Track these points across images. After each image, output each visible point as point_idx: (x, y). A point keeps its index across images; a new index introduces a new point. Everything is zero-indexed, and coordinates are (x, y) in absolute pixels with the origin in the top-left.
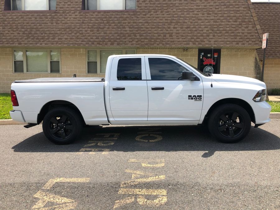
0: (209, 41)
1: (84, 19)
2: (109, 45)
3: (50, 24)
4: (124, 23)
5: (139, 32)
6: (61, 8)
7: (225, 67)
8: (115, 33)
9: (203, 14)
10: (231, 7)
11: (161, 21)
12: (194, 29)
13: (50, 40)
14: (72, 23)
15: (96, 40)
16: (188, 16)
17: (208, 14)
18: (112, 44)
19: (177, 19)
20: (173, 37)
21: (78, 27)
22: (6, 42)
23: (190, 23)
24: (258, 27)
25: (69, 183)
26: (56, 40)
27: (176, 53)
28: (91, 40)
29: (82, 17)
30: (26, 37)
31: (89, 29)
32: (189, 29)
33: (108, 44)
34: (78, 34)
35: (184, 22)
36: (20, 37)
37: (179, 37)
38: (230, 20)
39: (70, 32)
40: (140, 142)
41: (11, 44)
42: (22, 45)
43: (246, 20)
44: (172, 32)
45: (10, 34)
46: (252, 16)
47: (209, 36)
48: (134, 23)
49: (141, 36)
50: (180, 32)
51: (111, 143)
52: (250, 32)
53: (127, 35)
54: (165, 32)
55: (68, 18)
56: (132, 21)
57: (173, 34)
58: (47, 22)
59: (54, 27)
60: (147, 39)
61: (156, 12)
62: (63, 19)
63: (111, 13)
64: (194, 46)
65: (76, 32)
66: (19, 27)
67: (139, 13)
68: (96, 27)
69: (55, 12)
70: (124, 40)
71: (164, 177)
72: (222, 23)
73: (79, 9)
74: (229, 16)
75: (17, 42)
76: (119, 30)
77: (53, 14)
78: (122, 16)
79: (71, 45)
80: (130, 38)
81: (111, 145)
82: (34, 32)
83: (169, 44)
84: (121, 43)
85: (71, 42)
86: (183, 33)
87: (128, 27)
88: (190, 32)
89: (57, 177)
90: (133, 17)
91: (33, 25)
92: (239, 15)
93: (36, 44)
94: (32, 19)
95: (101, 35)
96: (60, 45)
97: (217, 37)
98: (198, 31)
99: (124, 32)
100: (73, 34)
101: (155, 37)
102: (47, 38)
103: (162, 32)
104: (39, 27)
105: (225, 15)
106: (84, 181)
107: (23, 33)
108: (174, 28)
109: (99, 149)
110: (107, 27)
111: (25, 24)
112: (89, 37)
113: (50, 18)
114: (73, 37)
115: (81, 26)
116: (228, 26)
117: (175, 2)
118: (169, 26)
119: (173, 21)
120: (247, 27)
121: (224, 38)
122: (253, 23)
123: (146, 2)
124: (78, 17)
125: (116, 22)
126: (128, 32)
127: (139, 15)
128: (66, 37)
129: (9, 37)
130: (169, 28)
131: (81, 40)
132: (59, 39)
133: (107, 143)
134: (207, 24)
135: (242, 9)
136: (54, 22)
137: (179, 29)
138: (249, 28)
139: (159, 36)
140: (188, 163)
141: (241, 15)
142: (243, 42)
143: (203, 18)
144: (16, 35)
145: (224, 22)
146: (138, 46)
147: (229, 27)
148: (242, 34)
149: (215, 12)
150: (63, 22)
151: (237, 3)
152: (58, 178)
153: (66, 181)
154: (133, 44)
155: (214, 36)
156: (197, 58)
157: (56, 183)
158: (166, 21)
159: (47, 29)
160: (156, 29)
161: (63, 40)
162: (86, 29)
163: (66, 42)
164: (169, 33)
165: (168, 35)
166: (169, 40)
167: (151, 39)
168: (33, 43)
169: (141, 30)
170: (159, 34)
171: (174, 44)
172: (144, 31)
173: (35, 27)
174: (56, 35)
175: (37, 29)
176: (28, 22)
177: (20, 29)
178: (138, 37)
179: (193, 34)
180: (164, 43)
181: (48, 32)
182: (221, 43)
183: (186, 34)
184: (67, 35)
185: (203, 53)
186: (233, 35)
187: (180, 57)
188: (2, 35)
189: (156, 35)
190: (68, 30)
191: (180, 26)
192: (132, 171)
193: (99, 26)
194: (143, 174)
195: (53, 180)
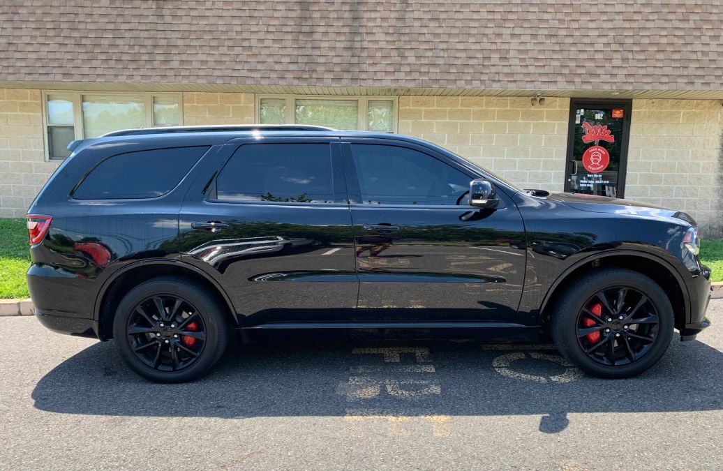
0: (613, 75)
1: (253, 6)
2: (329, 82)
3: (154, 19)
4: (369, 19)
5: (414, 45)
7: (641, 150)
8: (346, 49)
11: (475, 16)
12: (569, 40)
13: (156, 64)
14: (220, 17)
15: (292, 67)
18: (338, 79)
19: (520, 10)
20: (511, 62)
21: (239, 29)
22: (27, 70)
23: (556, 23)
26: (175, 64)
27: (508, 108)
28: (277, 67)
30: (86, 58)
31: (271, 36)
32: (554, 40)
33: (325, 80)
34: (238, 50)
35: (541, 20)
36: (69, 57)
37: (528, 62)
38: (671, 17)
39: (214, 43)
41: (40, 74)
42: (74, 78)
43: (714, 18)
44: (506, 47)
45: (35, 47)
47: (610, 60)
48: (398, 19)
49: (418, 57)
50: (529, 47)
53: (379, 54)
54: (488, 46)
55: (207, 3)
56: (393, 15)
57: (512, 54)
58: (146, 13)
59: (167, 27)
60: (434, 65)
62: (193, 4)
64: (571, 87)
65: (231, 43)
66: (63, 26)
68: (289, 30)
70: (372, 69)
72: (649, 25)
75: (60, 71)
76: (358, 38)
79: (219, 82)
80: (389, 62)
81: (436, 396)
82: (107, 40)
83: (499, 81)
84: (364, 76)
85: (218, 73)
86: (540, 51)
87: (381, 31)
88: (557, 48)
91: (106, 20)
93: (116, 76)
95: (305, 52)
96: (185, 82)
97: (634, 63)
98: (581, 47)
99: (371, 45)
100: (224, 50)
101: (459, 62)
102: (147, 59)
103: (478, 47)
104: (123, 27)
107: (77, 45)
108: (513, 35)
110: (322, 29)
111: (81, 18)
112: (270, 60)
114: (224, 59)
115: (246, 27)
116: (665, 33)
118: (498, 31)
119: (511, 16)
120: (717, 37)
121: (655, 67)
125: (346, 15)
126: (382, 45)
128: (204, 58)
129: (34, 56)
130: (500, 35)
131: (247, 67)
132: (182, 62)
134: (605, 25)
136: (165, 12)
137: (528, 39)
139: (470, 58)
142: (707, 80)
143: (593, 9)
144: (56, 48)
145: (654, 20)
146: (411, 85)
147: (666, 36)
148: (703, 55)
150: (193, 13)
154: (398, 80)
155: (625, 60)
156: (566, 123)
158: (490, 17)
159: (145, 34)
160: (461, 38)
161: (195, 65)
162: (261, 35)
163: (202, 73)
164: (498, 51)
165: (495, 56)
166: (500, 69)
167: (447, 67)
168: (105, 73)
169: (420, 39)
170: (470, 53)
171: (515, 81)
172: (428, 42)
173: (111, 26)
174: (174, 51)
175: (118, 34)
176: (87, 11)
177: (64, 34)
178: (412, 60)
179: (565, 54)
180: (484, 77)
181: (150, 42)
182: (644, 81)
183: (548, 55)
184: (207, 50)
185: (582, 111)
186: (679, 58)
187: (520, 121)
188: (12, 48)
189: (463, 55)
190: (207, 37)
191: (529, 32)
193: (299, 28)
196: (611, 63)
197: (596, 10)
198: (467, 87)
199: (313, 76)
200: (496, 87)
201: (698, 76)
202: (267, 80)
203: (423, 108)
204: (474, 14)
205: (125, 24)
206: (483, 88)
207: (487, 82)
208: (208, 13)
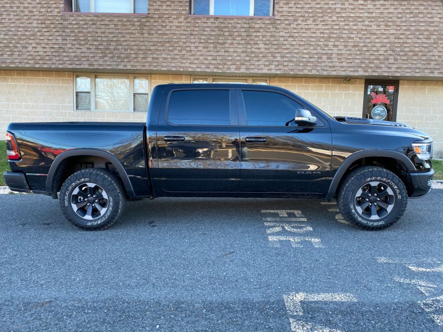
0: (389, 68)
1: (192, 28)
3: (139, 35)
4: (256, 36)
5: (280, 50)
6: (155, 10)
7: (404, 108)
8: (243, 52)
9: (379, 26)
10: (420, 15)
11: (314, 35)
12: (365, 49)
13: (139, 59)
14: (174, 34)
15: (213, 62)
16: (355, 27)
17: (387, 26)
18: (238, 68)
19: (338, 32)
20: (333, 60)
21: (184, 41)
22: (69, 62)
23: (358, 40)
25: (326, 303)
26: (149, 59)
27: (330, 84)
28: (206, 62)
29: (189, 25)
30: (101, 56)
31: (202, 45)
32: (356, 49)
33: (231, 69)
34: (184, 52)
35: (350, 38)
36: (92, 55)
37: (343, 60)
38: (421, 37)
39: (171, 48)
41: (77, 65)
42: (95, 67)
44: (330, 52)
45: (74, 50)
47: (387, 59)
48: (271, 36)
49: (282, 57)
50: (343, 52)
53: (261, 55)
54: (321, 51)
55: (167, 27)
56: (268, 34)
57: (334, 56)
58: (134, 32)
59: (145, 39)
60: (291, 61)
61: (306, 20)
62: (160, 27)
63: (236, 21)
64: (367, 74)
65: (180, 49)
66: (89, 38)
67: (279, 22)
68: (212, 42)
69: (147, 16)
70: (257, 63)
72: (409, 41)
73: (184, 12)
74: (418, 30)
75: (87, 63)
76: (249, 46)
77: (143, 20)
78: (253, 24)
79: (174, 69)
80: (266, 60)
81: (311, 231)
82: (113, 46)
83: (327, 70)
84: (252, 67)
85: (173, 65)
86: (349, 54)
87: (262, 42)
88: (358, 53)
89: (291, 291)
90: (270, 28)
91: (112, 36)
92: (432, 29)
93: (117, 65)
94: (110, 27)
95: (221, 54)
96: (155, 69)
97: (400, 61)
98: (372, 52)
99: (256, 51)
101: (305, 60)
102: (134, 56)
103: (315, 52)
104: (122, 39)
105: (412, 28)
106: (348, 300)
107: (97, 49)
108: (334, 46)
110: (229, 42)
111: (99, 35)
112: (202, 58)
113: (138, 25)
114: (176, 57)
115: (189, 40)
116: (417, 45)
117: (334, 6)
118: (326, 43)
119: (332, 35)
121: (412, 64)
123: (290, 5)
124: (183, 24)
125: (243, 34)
126: (263, 50)
127: (280, 24)
128: (165, 56)
129: (73, 54)
130: (327, 45)
131: (189, 61)
132: (153, 58)
134: (385, 41)
135: (438, 20)
136: (144, 31)
137: (342, 47)
139: (311, 57)
141: (436, 29)
143: (378, 32)
144: (85, 50)
145: (411, 38)
146: (278, 72)
147: (418, 47)
148: (438, 58)
149: (397, 23)
150: (160, 32)
151: (429, 11)
152: (294, 293)
153: (316, 299)
154: (271, 69)
155: (396, 60)
156: (363, 93)
157: (301, 302)
158: (322, 36)
159: (134, 43)
160: (306, 47)
161: (161, 60)
162: (197, 44)
163: (164, 64)
164: (326, 54)
165: (325, 57)
166: (327, 64)
167: (298, 62)
168: (112, 64)
169: (283, 47)
170: (311, 55)
171: (335, 70)
172: (288, 49)
173: (115, 39)
174: (149, 53)
175: (118, 43)
176: (103, 30)
177: (90, 42)
178: (279, 59)
179: (363, 56)
180: (319, 68)
181: (135, 48)
182: (406, 71)
183: (353, 56)
184: (167, 52)
185: (372, 86)
186: (426, 59)
187: (337, 92)
188: (61, 50)
189: (307, 56)
190: (166, 45)
191: (343, 44)
192: (408, 281)
193: (217, 41)
194: (435, 286)
195: (292, 298)
196: (388, 61)
197: (379, 32)
198: (309, 73)
199: (225, 67)
200: (325, 73)
201: (436, 68)
202: (200, 68)
203: (283, 84)
206: (318, 73)
207: (320, 71)
208: (167, 32)
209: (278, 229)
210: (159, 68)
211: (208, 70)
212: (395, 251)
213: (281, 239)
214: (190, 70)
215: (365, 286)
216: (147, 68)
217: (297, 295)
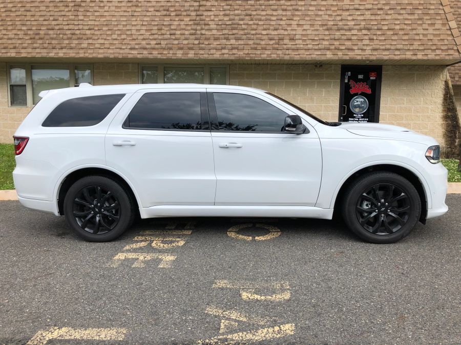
0: (363, 50)
2: (180, 56)
3: (73, 18)
4: (207, 16)
5: (234, 32)
7: (389, 98)
8: (191, 35)
13: (73, 46)
14: (113, 16)
15: (157, 47)
17: (362, 0)
18: (185, 54)
20: (297, 42)
21: (124, 23)
23: (327, 17)
24: (453, 24)
25: (78, 342)
26: (85, 46)
27: (300, 72)
28: (148, 47)
29: (130, 4)
30: (30, 42)
31: (144, 28)
32: (325, 28)
33: (177, 55)
34: (123, 37)
35: (317, 15)
36: (19, 42)
37: (308, 42)
38: (402, 12)
39: (109, 33)
40: (237, 240)
41: (3, 53)
42: (23, 55)
43: (432, 12)
44: (294, 32)
46: (442, 4)
47: (361, 40)
48: (225, 15)
49: (237, 40)
50: (309, 32)
51: (178, 242)
52: (438, 32)
53: (212, 38)
54: (282, 32)
55: (106, 7)
56: (222, 13)
57: (297, 37)
58: (67, 14)
59: (81, 22)
62: (97, 8)
65: (119, 33)
66: (18, 23)
68: (156, 24)
70: (208, 48)
71: (294, 328)
72: (387, 17)
74: (399, 4)
75: (13, 50)
76: (199, 28)
80: (218, 43)
81: (178, 247)
82: (43, 31)
83: (289, 54)
85: (111, 51)
86: (316, 35)
87: (214, 23)
88: (327, 33)
89: (55, 326)
90: (223, 6)
91: (43, 19)
92: (417, 2)
93: (48, 53)
94: (41, 9)
95: (166, 36)
96: (90, 57)
97: (377, 42)
98: (342, 32)
99: (207, 32)
100: (115, 37)
101: (263, 42)
102: (67, 43)
103: (275, 33)
104: (54, 23)
105: (392, 2)
106: (113, 338)
107: (25, 34)
108: (298, 25)
109: (154, 255)
110: (176, 23)
111: (28, 18)
112: (144, 42)
113: (72, 6)
114: (115, 42)
115: (130, 22)
116: (398, 22)
118: (289, 22)
119: (297, 13)
120: (433, 24)
121: (391, 45)
122: (443, 18)
124: (123, 4)
125: (192, 13)
126: (215, 32)
127: (234, 2)
128: (102, 41)
130: (290, 25)
131: (129, 47)
132: (89, 44)
133: (171, 242)
134: (359, 18)
136: (79, 13)
137: (308, 27)
138: (437, 26)
139: (270, 40)
140: (341, 293)
141: (422, 2)
143: (351, 8)
144: (12, 36)
145: (391, 14)
146: (232, 58)
147: (399, 24)
148: (423, 37)
150: (97, 14)
152: (55, 328)
153: (72, 337)
154: (224, 54)
155: (371, 40)
156: (339, 81)
157: (50, 341)
158: (284, 13)
159: (67, 27)
160: (265, 27)
161: (97, 46)
162: (138, 27)
163: (101, 51)
164: (289, 35)
165: (287, 39)
166: (290, 47)
168: (41, 51)
169: (238, 28)
170: (271, 37)
171: (299, 54)
172: (244, 29)
173: (45, 23)
174: (84, 37)
175: (49, 27)
176: (33, 13)
177: (18, 27)
178: (233, 42)
179: (332, 37)
180: (279, 52)
181: (68, 32)
182: (384, 54)
183: (321, 37)
184: (105, 37)
185: (349, 73)
186: (408, 38)
187: (308, 80)
189: (266, 37)
190: (105, 28)
191: (309, 23)
192: (220, 312)
193: (162, 23)
194: (245, 320)
195: (44, 335)
196: (362, 42)
197: (353, 8)
198: (268, 58)
199: (171, 52)
200: (287, 57)
201: (420, 50)
202: (141, 55)
203: (245, 72)
204: (274, 12)
205: (54, 21)
206: (278, 58)
207: (281, 55)
208: (106, 14)
209: (143, 244)
210: (94, 55)
211: (150, 56)
212: (250, 272)
213: (130, 257)
214: (130, 56)
215: (155, 320)
216: (82, 55)
217: (58, 330)
